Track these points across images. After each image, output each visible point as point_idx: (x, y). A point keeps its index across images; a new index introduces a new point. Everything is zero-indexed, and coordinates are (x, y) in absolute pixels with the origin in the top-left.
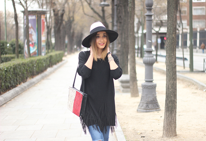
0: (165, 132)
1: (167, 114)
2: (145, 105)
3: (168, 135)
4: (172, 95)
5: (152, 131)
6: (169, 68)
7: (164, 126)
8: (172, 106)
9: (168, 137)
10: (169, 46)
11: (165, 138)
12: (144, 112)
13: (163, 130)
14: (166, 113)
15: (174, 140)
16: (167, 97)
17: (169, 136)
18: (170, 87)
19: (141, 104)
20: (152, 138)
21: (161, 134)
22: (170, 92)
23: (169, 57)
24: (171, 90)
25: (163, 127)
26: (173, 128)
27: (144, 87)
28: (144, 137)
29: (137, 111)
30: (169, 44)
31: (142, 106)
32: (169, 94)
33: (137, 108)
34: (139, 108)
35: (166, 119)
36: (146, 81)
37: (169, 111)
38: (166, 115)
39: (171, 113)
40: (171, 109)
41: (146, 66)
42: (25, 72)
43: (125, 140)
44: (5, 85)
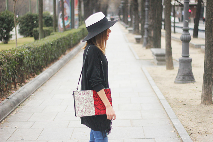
0: (203, 100)
1: (205, 86)
2: (182, 77)
3: (206, 103)
4: (210, 69)
5: (191, 99)
6: (207, 46)
7: (202, 96)
8: (210, 79)
9: (205, 105)
10: (208, 28)
11: (203, 106)
12: (181, 83)
13: (202, 99)
14: (204, 85)
15: (211, 107)
16: (205, 71)
17: (206, 104)
18: (208, 63)
19: (178, 77)
20: (192, 105)
21: (199, 102)
22: (208, 67)
23: (207, 38)
24: (208, 66)
25: (201, 96)
26: (210, 98)
27: (181, 61)
28: (185, 104)
29: (175, 82)
30: (208, 26)
31: (179, 78)
32: (207, 68)
33: (174, 80)
34: (176, 80)
35: (204, 90)
36: (183, 56)
37: (207, 83)
38: (204, 86)
39: (208, 85)
40: (208, 81)
41: (183, 43)
42: (65, 45)
43: (170, 107)
44: (51, 58)
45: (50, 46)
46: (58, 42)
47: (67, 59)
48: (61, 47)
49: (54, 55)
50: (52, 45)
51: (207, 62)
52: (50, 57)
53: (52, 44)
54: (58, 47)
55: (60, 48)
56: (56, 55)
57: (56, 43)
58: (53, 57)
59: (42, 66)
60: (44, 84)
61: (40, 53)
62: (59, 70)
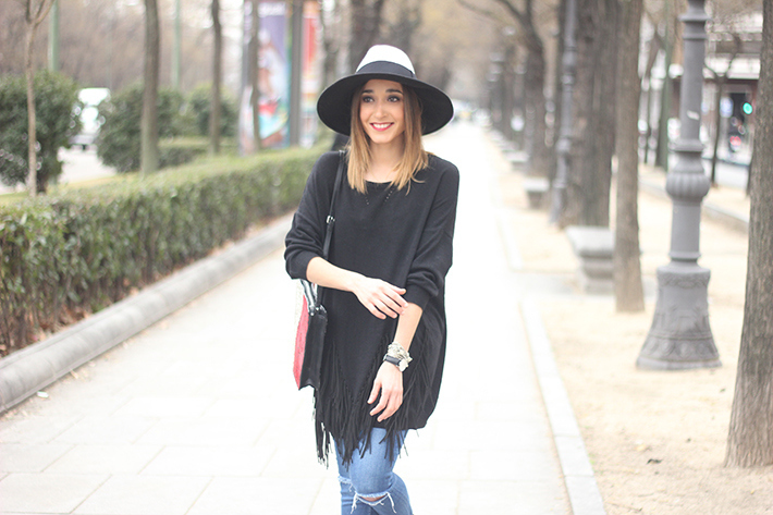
0: (734, 447)
1: (746, 385)
2: (665, 345)
3: (746, 461)
4: (767, 315)
5: (689, 440)
6: (759, 217)
7: (732, 428)
8: (766, 358)
9: (744, 466)
10: (764, 139)
11: (735, 471)
12: (660, 369)
13: (729, 441)
14: (740, 380)
15: (765, 478)
16: (748, 321)
17: (749, 464)
18: (761, 288)
19: (652, 342)
20: (687, 467)
21: (719, 452)
22: (761, 305)
23: (761, 180)
24: (763, 300)
25: (728, 427)
26: (765, 437)
27: (666, 280)
28: (657, 461)
29: (638, 364)
30: (765, 132)
31: (656, 347)
32: (755, 311)
33: (636, 352)
34: (641, 355)
35: (739, 403)
36: (675, 260)
37: (753, 373)
38: (743, 387)
39: (760, 381)
40: (760, 365)
41: (675, 204)
42: (242, 207)
43: (589, 470)
44: (169, 249)
45: (166, 206)
46: (204, 193)
47: (240, 260)
48: (224, 210)
49: (187, 242)
50: (175, 200)
51: (755, 283)
52: (163, 246)
53: (174, 195)
54: (208, 212)
55: (219, 213)
56: (194, 239)
57: (196, 196)
58: (180, 246)
59: (126, 282)
60: (108, 351)
61: (111, 227)
62: (196, 298)
